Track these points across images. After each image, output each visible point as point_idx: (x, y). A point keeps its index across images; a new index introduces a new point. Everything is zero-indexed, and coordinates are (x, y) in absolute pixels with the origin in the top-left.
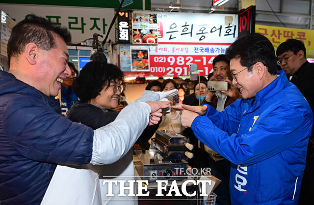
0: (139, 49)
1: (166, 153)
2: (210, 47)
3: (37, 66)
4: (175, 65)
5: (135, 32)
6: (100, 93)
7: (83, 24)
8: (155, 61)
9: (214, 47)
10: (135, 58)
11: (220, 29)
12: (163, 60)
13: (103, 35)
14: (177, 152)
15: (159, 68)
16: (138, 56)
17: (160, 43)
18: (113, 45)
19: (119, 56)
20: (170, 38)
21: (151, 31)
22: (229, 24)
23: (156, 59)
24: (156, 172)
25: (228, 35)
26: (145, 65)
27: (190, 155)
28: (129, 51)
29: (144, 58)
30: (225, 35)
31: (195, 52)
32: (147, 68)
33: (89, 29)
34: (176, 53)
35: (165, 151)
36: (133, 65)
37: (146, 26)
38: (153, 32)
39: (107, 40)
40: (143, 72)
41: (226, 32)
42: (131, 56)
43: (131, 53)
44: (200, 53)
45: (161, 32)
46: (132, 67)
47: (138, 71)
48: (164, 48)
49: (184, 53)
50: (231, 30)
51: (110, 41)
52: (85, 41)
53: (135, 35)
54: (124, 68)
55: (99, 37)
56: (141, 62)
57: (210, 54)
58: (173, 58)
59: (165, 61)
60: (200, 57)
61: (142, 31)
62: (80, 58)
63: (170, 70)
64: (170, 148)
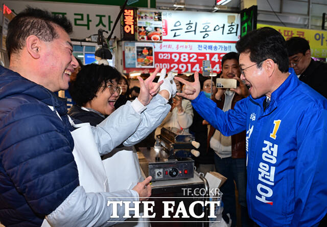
0: (144, 46)
1: (172, 151)
2: (214, 44)
3: (42, 60)
4: (179, 62)
5: (140, 29)
6: (97, 95)
7: (89, 21)
8: (160, 57)
9: (217, 44)
10: (140, 55)
11: (223, 27)
12: (168, 57)
13: (108, 32)
14: (184, 150)
15: (164, 65)
16: (143, 53)
17: (165, 40)
18: (118, 42)
19: (124, 53)
20: (175, 36)
21: (156, 28)
22: (232, 23)
23: (161, 56)
24: (161, 170)
25: (231, 33)
26: (149, 61)
27: (196, 153)
28: (134, 47)
29: (149, 55)
30: (228, 33)
31: (199, 49)
32: (152, 64)
33: (95, 26)
34: (180, 50)
35: (171, 149)
36: (137, 61)
37: (151, 24)
38: (158, 29)
39: (113, 37)
40: (147, 69)
41: (229, 31)
42: (136, 52)
43: (136, 49)
44: (204, 51)
45: (166, 30)
46: (137, 63)
47: (143, 67)
48: (168, 45)
49: (188, 50)
50: (233, 29)
51: (115, 37)
52: (90, 37)
53: (140, 32)
54: (129, 64)
55: (104, 33)
56: (146, 59)
57: (213, 51)
58: (178, 55)
59: (169, 58)
60: (204, 55)
61: (147, 29)
62: (85, 54)
63: (174, 66)
64: (175, 146)
